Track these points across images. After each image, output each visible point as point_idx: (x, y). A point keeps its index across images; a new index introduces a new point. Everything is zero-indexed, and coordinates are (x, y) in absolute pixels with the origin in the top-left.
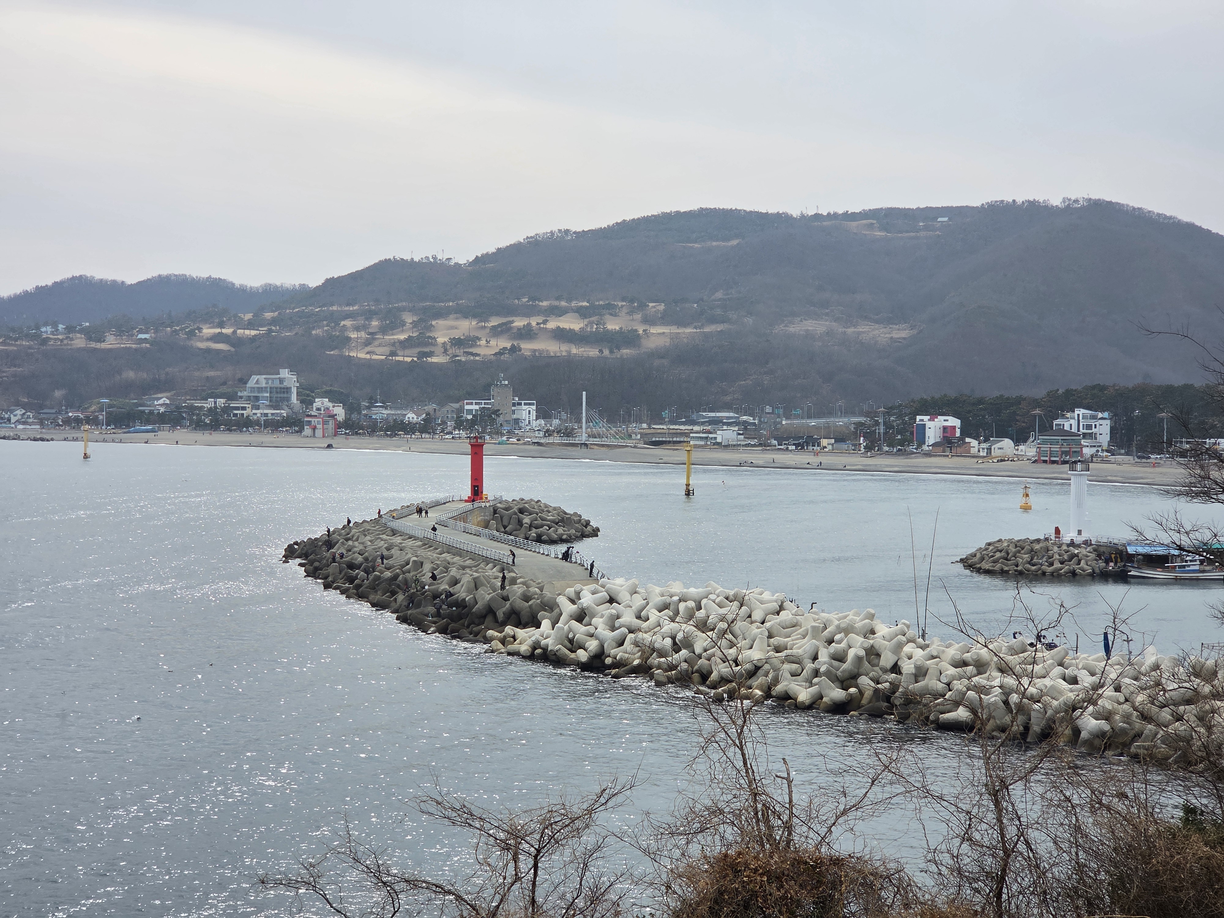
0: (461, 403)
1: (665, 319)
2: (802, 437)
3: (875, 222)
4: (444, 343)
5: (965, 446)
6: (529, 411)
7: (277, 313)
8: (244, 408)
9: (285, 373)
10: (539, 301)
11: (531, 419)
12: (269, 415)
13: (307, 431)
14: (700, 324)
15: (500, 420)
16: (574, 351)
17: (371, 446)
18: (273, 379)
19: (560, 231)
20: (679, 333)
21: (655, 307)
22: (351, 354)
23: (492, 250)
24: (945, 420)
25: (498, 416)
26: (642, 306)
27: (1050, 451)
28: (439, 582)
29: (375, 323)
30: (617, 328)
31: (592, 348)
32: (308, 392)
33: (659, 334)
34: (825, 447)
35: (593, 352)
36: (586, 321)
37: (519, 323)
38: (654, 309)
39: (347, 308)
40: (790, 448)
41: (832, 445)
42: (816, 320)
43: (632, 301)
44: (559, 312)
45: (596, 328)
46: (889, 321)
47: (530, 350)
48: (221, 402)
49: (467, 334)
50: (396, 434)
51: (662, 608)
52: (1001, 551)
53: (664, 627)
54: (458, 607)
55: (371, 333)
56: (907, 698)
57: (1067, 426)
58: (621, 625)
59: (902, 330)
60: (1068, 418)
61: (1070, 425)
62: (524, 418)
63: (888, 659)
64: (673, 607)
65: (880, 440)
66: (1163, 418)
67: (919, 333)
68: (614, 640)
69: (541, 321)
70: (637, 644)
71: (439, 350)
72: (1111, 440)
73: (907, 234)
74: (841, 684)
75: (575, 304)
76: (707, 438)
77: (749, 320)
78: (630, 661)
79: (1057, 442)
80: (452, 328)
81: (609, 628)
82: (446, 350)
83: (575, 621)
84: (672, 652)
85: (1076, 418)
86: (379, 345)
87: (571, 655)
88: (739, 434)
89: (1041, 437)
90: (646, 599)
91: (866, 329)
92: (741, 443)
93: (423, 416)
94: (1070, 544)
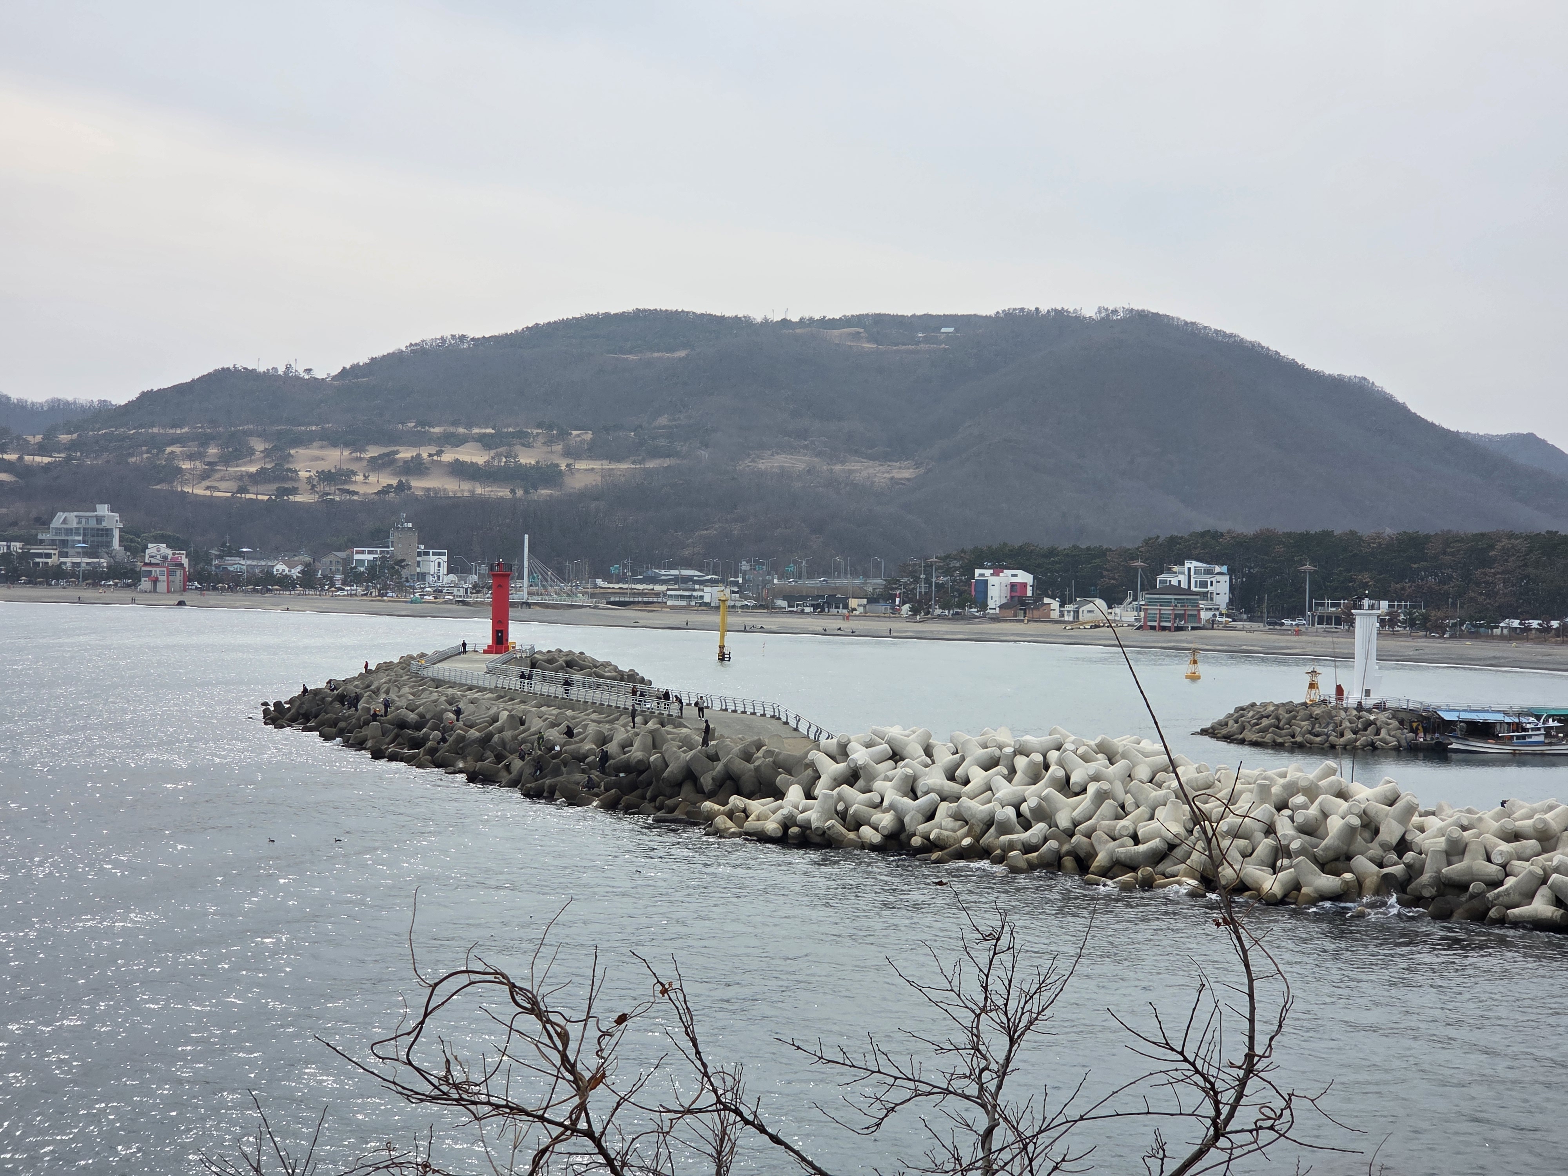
0: (348, 552)
1: (592, 451)
2: (822, 597)
3: (862, 330)
4: (309, 478)
5: (1044, 608)
6: (439, 563)
7: (75, 436)
8: (48, 556)
9: (103, 510)
10: (429, 427)
11: (441, 574)
12: (84, 565)
13: (145, 584)
14: (640, 458)
15: (405, 573)
16: (479, 490)
17: (238, 604)
18: (87, 518)
19: (453, 336)
20: (613, 469)
21: (581, 436)
22: (186, 490)
23: (363, 360)
24: (1013, 575)
25: (403, 567)
26: (564, 434)
27: (1160, 614)
28: (576, 739)
29: (213, 451)
30: (533, 462)
31: (499, 487)
32: (132, 537)
33: (586, 470)
34: (855, 610)
35: (504, 492)
36: (492, 452)
37: (406, 454)
38: (578, 439)
39: (172, 431)
40: (807, 610)
41: (865, 606)
42: (792, 454)
43: (550, 427)
44: (457, 441)
45: (505, 462)
46: (885, 458)
47: (423, 489)
48: (16, 546)
49: (338, 467)
50: (269, 590)
51: (989, 765)
52: (1267, 717)
53: (998, 791)
54: (630, 773)
55: (209, 464)
56: (1442, 887)
57: (1174, 582)
58: (925, 790)
59: (905, 468)
60: (1175, 573)
61: (1179, 582)
62: (432, 573)
63: (1390, 832)
64: (1005, 762)
65: (930, 600)
66: (1305, 572)
67: (927, 473)
68: (918, 812)
69: (434, 452)
70: (958, 817)
71: (303, 486)
72: (1231, 602)
73: (904, 347)
74: (1327, 867)
75: (476, 430)
76: (690, 597)
77: (704, 454)
78: (952, 840)
79: (1168, 603)
80: (317, 458)
81: (905, 795)
82: (313, 486)
83: (845, 785)
84: (1019, 827)
85: (1186, 573)
86: (222, 479)
87: (852, 835)
88: (734, 592)
89: (1147, 596)
90: (957, 753)
91: (857, 466)
92: (739, 604)
93: (300, 568)
94: (1360, 707)
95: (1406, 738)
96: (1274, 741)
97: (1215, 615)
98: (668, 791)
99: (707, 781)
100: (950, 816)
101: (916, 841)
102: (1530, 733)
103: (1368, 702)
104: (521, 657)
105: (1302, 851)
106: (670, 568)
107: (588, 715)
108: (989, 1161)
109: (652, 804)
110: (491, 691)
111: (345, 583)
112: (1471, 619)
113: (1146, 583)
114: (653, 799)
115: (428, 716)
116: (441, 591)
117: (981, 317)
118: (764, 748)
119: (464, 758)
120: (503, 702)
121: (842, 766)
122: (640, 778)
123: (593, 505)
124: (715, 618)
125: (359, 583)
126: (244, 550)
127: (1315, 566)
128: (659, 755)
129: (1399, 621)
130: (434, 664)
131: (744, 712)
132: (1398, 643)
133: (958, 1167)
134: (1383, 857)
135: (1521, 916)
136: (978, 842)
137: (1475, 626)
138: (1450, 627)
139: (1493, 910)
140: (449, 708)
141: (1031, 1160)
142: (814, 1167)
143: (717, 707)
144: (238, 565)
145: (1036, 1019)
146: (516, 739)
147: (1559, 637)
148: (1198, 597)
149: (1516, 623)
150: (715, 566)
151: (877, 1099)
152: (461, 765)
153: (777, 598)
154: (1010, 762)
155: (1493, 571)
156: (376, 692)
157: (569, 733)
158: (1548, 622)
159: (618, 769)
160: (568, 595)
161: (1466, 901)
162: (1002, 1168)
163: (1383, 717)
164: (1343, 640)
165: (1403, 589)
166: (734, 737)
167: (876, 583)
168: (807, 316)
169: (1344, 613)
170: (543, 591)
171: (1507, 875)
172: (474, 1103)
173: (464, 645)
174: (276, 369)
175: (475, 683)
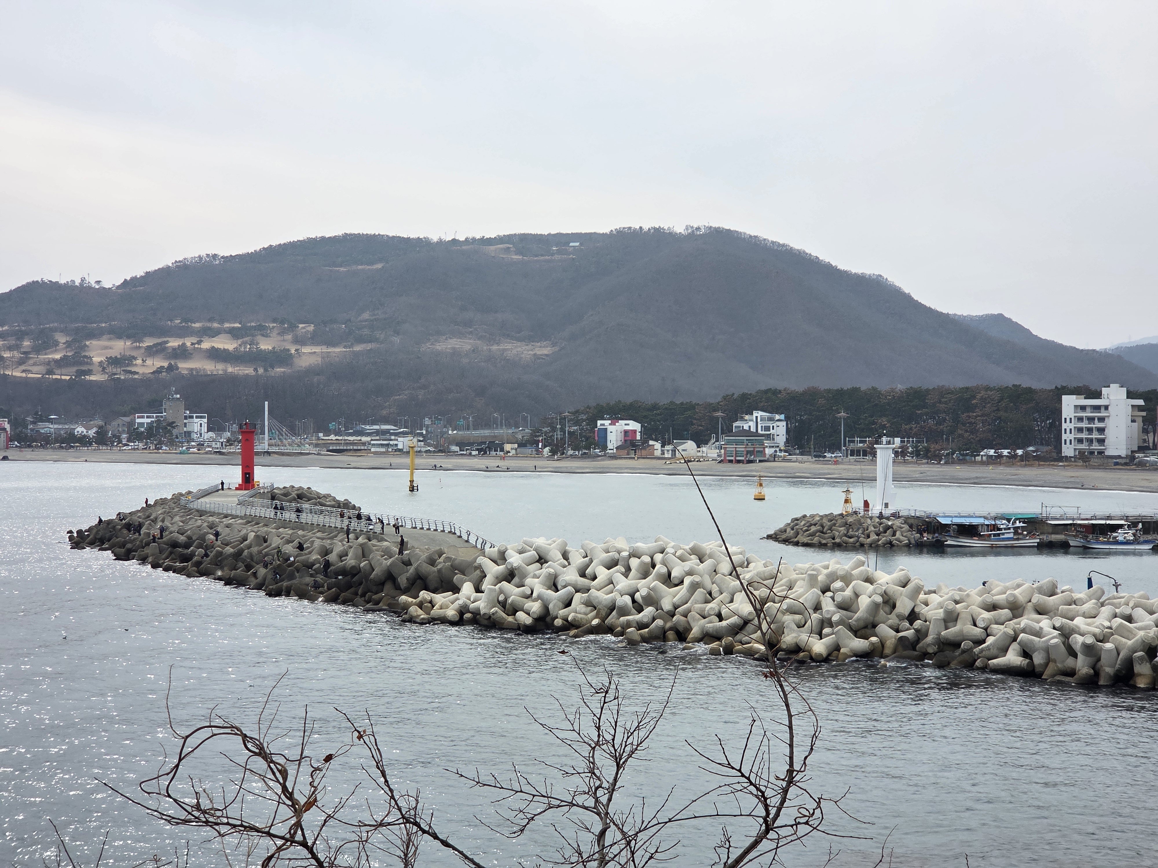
0: (132, 417)
1: (314, 339)
2: (485, 443)
3: (511, 246)
4: (101, 363)
5: (649, 448)
6: (201, 424)
10: (191, 323)
11: (203, 432)
14: (350, 343)
15: (175, 432)
16: (230, 370)
17: (48, 457)
19: (208, 255)
20: (329, 352)
21: (305, 328)
22: (7, 373)
23: (140, 273)
24: (626, 425)
25: (174, 427)
26: (293, 327)
27: (736, 451)
28: (306, 552)
29: (26, 343)
30: (270, 348)
31: (246, 367)
33: (310, 353)
34: (509, 452)
35: (249, 371)
36: (239, 342)
37: (174, 343)
38: (304, 330)
40: (474, 453)
41: (516, 449)
42: (461, 338)
43: (282, 322)
44: (213, 333)
45: (249, 348)
46: (530, 339)
47: (187, 369)
49: (123, 354)
50: (73, 447)
51: (611, 565)
52: (815, 525)
53: (618, 584)
54: (346, 576)
55: (24, 353)
56: (941, 644)
57: (746, 427)
58: (564, 584)
59: (544, 347)
60: (746, 420)
61: (750, 427)
62: (196, 431)
63: (904, 606)
64: (623, 563)
65: (565, 444)
66: (840, 418)
67: (560, 350)
68: (559, 600)
69: (196, 342)
70: (588, 604)
71: (96, 368)
72: (788, 441)
73: (542, 258)
74: (859, 633)
75: (227, 325)
76: (388, 445)
77: (397, 340)
78: (585, 621)
79: (741, 442)
80: (106, 348)
81: (549, 588)
82: (104, 369)
83: (504, 583)
84: (634, 611)
85: (755, 420)
86: (34, 364)
87: (510, 619)
88: (420, 441)
89: (726, 438)
90: (587, 556)
91: (509, 346)
92: (423, 449)
93: (94, 430)
94: (881, 516)
95: (914, 538)
96: (820, 543)
97: (776, 451)
98: (374, 588)
99: (402, 581)
100: (583, 603)
101: (558, 622)
102: (1003, 531)
103: (887, 512)
104: (264, 492)
105: (841, 622)
106: (373, 423)
107: (314, 533)
108: (603, 854)
109: (363, 599)
110: (241, 518)
111: (129, 440)
112: (960, 450)
113: (725, 428)
114: (363, 595)
115: (194, 538)
116: (203, 445)
117: (599, 234)
118: (444, 555)
119: (222, 569)
120: (251, 526)
121: (502, 567)
122: (354, 580)
123: (316, 379)
124: (407, 460)
125: (140, 440)
126: (52, 417)
127: (847, 414)
128: (367, 562)
129: (909, 452)
130: (198, 499)
131: (429, 529)
132: (908, 469)
133: (580, 860)
134: (899, 625)
135: (998, 665)
136: (604, 622)
137: (963, 455)
138: (945, 456)
139: (979, 661)
140: (210, 531)
141: (633, 853)
142: (474, 863)
143: (409, 526)
144: (48, 428)
145: (636, 749)
146: (261, 553)
147: (1023, 461)
148: (763, 438)
149: (992, 452)
150: (406, 421)
151: (521, 811)
152: (219, 573)
153: (452, 445)
154: (626, 563)
155: (974, 414)
156: (155, 521)
157: (301, 547)
158: (1015, 451)
159: (337, 573)
160: (299, 446)
161: (959, 655)
162: (613, 859)
163: (897, 523)
164: (869, 467)
165: (911, 429)
166: (422, 547)
167: (523, 432)
168: (470, 236)
169: (869, 447)
170: (280, 443)
171: (988, 635)
172: (217, 824)
173: (222, 483)
174: (74, 281)
175: (229, 512)
